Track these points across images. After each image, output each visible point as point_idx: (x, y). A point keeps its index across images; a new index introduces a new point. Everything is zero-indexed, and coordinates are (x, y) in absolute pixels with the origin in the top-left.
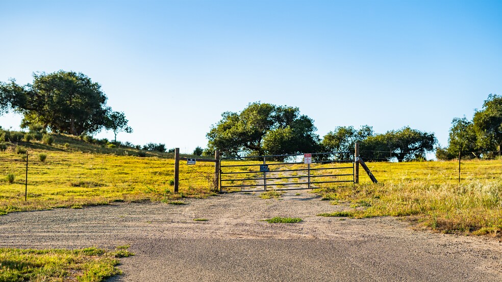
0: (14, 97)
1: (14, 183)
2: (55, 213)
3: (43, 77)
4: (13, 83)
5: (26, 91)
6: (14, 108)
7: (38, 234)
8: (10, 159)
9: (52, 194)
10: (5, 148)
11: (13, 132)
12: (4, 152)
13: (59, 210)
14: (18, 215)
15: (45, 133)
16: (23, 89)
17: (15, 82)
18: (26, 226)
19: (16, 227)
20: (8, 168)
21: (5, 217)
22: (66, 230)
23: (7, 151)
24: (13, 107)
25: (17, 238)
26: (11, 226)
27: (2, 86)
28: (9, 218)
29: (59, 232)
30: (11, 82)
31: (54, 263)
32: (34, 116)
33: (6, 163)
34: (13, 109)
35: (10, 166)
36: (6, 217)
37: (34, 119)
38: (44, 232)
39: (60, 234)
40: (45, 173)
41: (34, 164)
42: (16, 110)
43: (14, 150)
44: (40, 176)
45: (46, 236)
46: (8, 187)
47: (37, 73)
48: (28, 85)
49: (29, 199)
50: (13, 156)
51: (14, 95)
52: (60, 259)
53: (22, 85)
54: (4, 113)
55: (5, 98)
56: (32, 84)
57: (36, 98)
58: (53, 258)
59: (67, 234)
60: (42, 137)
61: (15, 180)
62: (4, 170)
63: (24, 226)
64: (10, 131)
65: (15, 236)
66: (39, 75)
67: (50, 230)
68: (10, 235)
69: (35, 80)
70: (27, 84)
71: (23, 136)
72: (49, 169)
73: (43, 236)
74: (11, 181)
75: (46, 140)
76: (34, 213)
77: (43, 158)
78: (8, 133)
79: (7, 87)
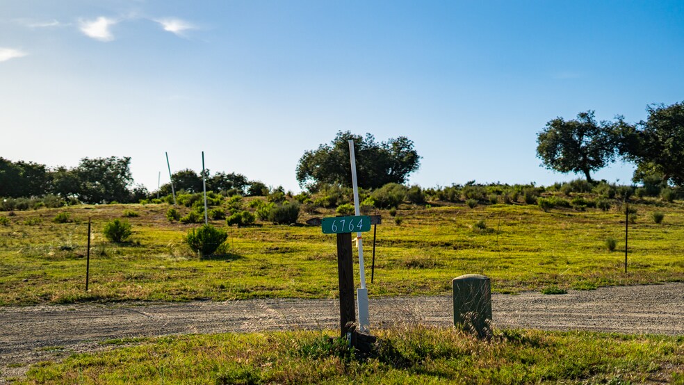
0: (622, 140)
1: (616, 251)
2: (666, 289)
3: (661, 110)
4: (621, 122)
5: (638, 132)
6: (622, 155)
7: (633, 315)
8: (614, 220)
9: (666, 265)
10: (608, 207)
11: (620, 187)
12: (606, 212)
13: (671, 285)
14: (611, 290)
15: (665, 186)
16: (634, 129)
17: (624, 121)
18: (619, 304)
19: (605, 304)
20: (609, 232)
21: (592, 293)
22: (676, 311)
23: (611, 211)
24: (621, 153)
25: (603, 319)
26: (598, 304)
27: (606, 126)
28: (598, 293)
29: (665, 313)
30: (618, 121)
31: (642, 353)
32: (651, 164)
33: (609, 226)
34: (621, 157)
35: (613, 229)
36: (595, 292)
37: (650, 169)
38: (644, 312)
39: (666, 315)
40: (660, 238)
41: (647, 226)
42: (625, 158)
43: (620, 209)
44: (653, 242)
45: (645, 318)
46: (606, 256)
47: (652, 106)
48: (641, 123)
49: (630, 271)
50: (618, 216)
51: (622, 137)
52: (652, 348)
53: (633, 124)
54: (610, 162)
55: (610, 142)
56: (646, 121)
57: (652, 140)
58: (643, 345)
59: (676, 316)
60: (660, 192)
61: (617, 248)
62: (604, 235)
63: (616, 304)
64: (617, 185)
65: (600, 317)
66: (655, 108)
67: (652, 310)
68: (593, 316)
69: (650, 115)
70: (639, 122)
71: (634, 192)
72: (666, 232)
73: (640, 318)
74: (612, 247)
75: (665, 195)
76: (635, 288)
77: (659, 219)
78: (614, 187)
79: (612, 127)
